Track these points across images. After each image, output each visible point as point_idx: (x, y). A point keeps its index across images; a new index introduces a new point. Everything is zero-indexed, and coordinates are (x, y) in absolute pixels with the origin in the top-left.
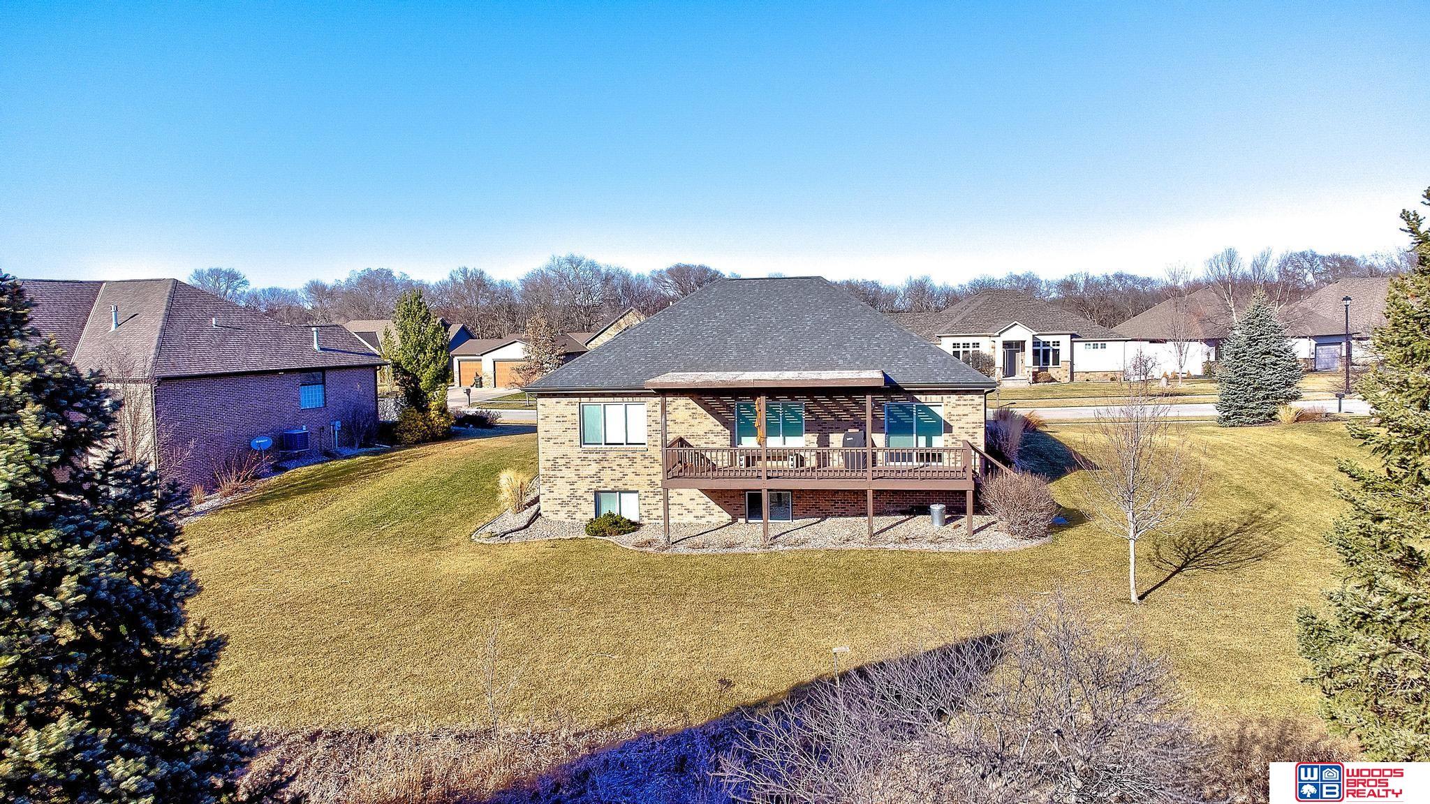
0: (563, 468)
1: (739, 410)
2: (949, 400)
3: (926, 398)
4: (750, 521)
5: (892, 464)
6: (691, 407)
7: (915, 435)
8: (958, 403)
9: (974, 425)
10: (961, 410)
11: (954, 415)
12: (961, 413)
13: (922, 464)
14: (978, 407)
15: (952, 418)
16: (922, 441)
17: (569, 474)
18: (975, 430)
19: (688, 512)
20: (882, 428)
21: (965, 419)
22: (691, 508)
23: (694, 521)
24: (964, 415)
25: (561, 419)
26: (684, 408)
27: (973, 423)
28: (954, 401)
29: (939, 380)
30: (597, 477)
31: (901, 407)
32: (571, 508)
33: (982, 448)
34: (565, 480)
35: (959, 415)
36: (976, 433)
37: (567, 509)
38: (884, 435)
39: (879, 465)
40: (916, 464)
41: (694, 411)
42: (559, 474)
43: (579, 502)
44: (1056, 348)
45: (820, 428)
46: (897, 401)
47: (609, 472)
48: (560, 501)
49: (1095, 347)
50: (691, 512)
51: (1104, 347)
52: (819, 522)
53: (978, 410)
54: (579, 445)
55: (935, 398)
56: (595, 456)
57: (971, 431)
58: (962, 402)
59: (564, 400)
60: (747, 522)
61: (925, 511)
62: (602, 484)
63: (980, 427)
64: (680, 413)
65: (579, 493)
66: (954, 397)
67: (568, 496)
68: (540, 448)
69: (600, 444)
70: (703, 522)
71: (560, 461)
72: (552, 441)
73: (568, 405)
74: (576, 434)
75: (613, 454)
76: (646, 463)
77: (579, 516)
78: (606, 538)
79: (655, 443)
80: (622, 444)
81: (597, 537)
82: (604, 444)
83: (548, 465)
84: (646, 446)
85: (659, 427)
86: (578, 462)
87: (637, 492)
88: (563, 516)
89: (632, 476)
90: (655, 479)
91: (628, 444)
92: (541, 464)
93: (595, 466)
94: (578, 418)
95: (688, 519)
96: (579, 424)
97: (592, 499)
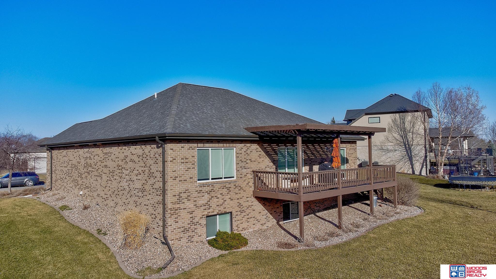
0: (185, 201)
2: (348, 146)
6: (259, 150)
12: (351, 153)
17: (190, 205)
19: (258, 221)
21: (352, 156)
26: (255, 151)
30: (208, 205)
34: (186, 210)
42: (182, 206)
43: (196, 227)
47: (215, 200)
48: (182, 229)
54: (196, 180)
55: (344, 146)
56: (206, 189)
62: (211, 210)
64: (254, 154)
67: (188, 224)
68: (168, 186)
69: (208, 179)
70: (265, 227)
71: (184, 195)
72: (178, 179)
73: (189, 149)
74: (195, 172)
75: (218, 186)
76: (237, 190)
77: (195, 239)
78: (243, 249)
79: (241, 176)
80: (221, 178)
81: (235, 250)
82: (210, 179)
83: (175, 199)
84: (235, 178)
85: (243, 164)
86: (196, 194)
87: (231, 213)
88: (184, 240)
89: (228, 201)
90: (241, 201)
91: (225, 178)
92: (170, 199)
93: (207, 196)
94: (196, 159)
95: (258, 227)
96: (196, 164)
97: (205, 223)
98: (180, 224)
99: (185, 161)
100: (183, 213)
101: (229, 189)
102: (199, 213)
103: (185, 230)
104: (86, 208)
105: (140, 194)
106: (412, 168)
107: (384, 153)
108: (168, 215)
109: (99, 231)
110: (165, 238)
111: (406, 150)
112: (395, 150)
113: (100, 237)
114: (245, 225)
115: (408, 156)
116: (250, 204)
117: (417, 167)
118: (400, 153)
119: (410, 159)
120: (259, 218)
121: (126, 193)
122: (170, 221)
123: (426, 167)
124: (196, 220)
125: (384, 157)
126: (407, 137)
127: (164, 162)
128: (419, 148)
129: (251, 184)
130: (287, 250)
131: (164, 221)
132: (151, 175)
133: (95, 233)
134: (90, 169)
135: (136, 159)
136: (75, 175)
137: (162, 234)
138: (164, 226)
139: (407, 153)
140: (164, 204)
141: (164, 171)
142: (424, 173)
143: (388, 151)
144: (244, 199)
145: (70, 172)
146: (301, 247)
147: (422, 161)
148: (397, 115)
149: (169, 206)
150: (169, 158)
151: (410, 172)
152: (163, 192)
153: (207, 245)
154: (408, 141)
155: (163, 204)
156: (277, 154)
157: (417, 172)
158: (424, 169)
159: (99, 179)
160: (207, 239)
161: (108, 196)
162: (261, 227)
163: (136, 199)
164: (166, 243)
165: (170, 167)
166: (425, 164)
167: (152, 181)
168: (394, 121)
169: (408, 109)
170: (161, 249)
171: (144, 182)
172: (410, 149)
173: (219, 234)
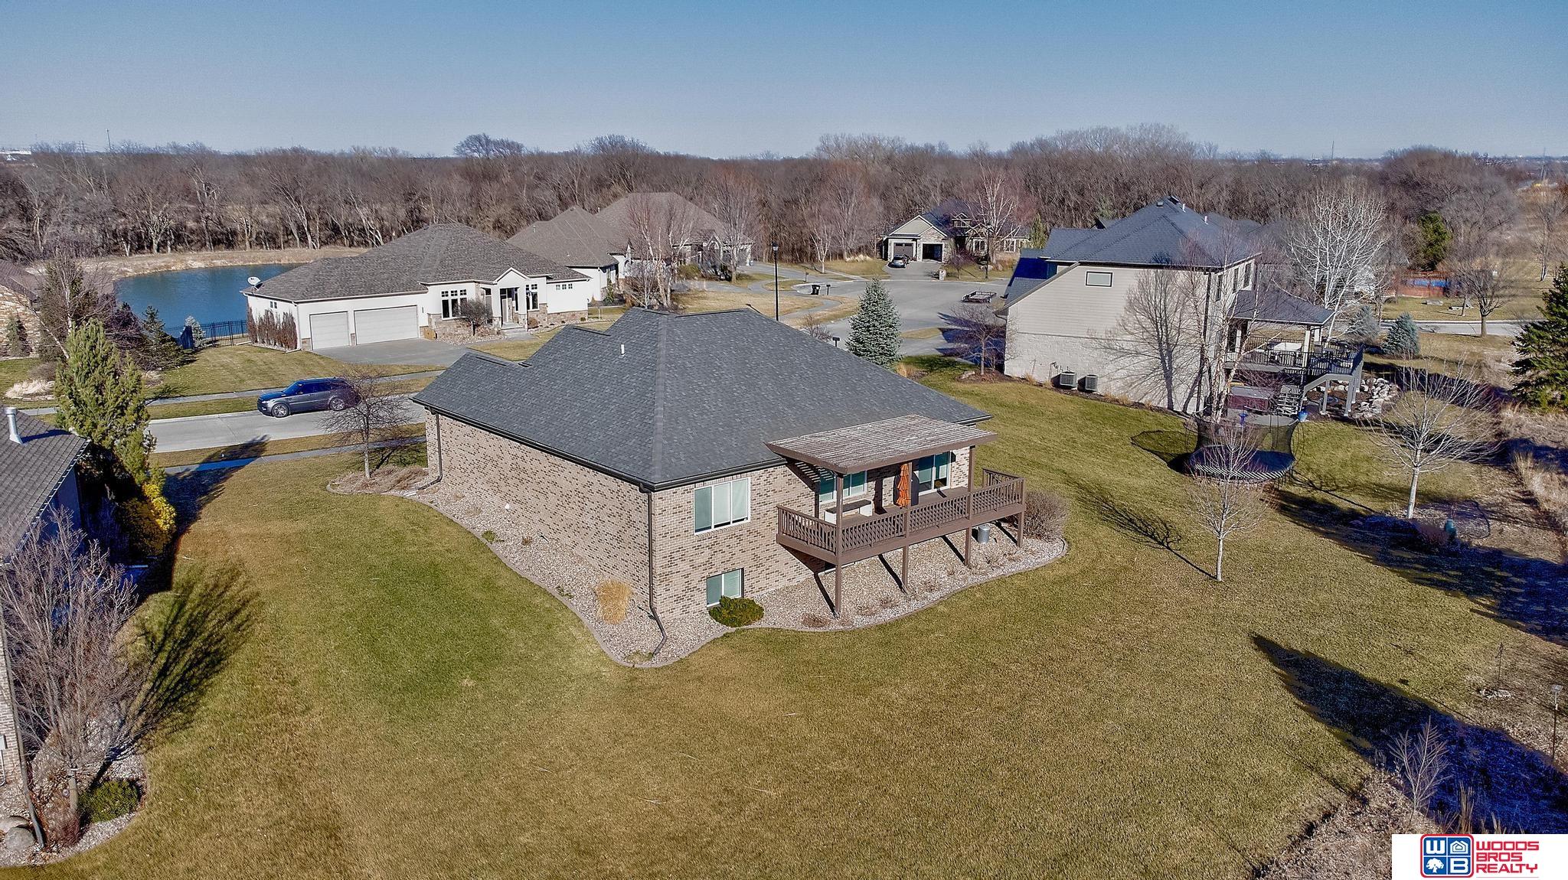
0: (679, 561)
6: (788, 475)
17: (684, 566)
30: (709, 563)
34: (680, 574)
37: (682, 604)
42: (674, 569)
43: (693, 593)
44: (534, 291)
47: (720, 555)
48: (676, 598)
49: (564, 287)
50: (786, 576)
51: (571, 287)
54: (694, 533)
56: (707, 542)
59: (680, 490)
62: (714, 569)
64: (778, 482)
68: (656, 546)
69: (710, 528)
70: (794, 583)
71: (676, 555)
72: (668, 536)
73: (684, 493)
74: (691, 523)
75: (723, 536)
76: (751, 538)
77: (693, 608)
78: (756, 625)
79: (758, 516)
80: (729, 523)
81: (745, 627)
82: (713, 527)
83: (666, 562)
84: (749, 520)
85: (762, 499)
86: (692, 552)
87: (743, 569)
88: (677, 612)
89: (739, 554)
90: (758, 552)
91: (734, 522)
92: (659, 562)
93: (707, 551)
94: (693, 505)
95: (783, 583)
96: (693, 511)
97: (705, 587)
98: (672, 592)
99: (678, 509)
100: (675, 578)
101: (739, 537)
102: (696, 576)
103: (679, 599)
104: (526, 542)
105: (615, 543)
106: (1170, 396)
107: (1112, 357)
108: (656, 582)
109: (560, 589)
110: (653, 610)
111: (1162, 355)
112: (1138, 353)
113: (565, 600)
114: (762, 584)
115: (1164, 368)
116: (771, 554)
117: (1180, 394)
118: (1147, 360)
119: (1168, 377)
120: (785, 571)
121: (591, 533)
122: (659, 590)
123: (1199, 397)
124: (694, 584)
125: (1111, 366)
126: (1167, 326)
127: (650, 514)
128: (1189, 351)
129: (775, 525)
130: (812, 629)
131: (651, 589)
132: (631, 523)
133: (555, 593)
134: (522, 475)
135: (608, 495)
136: (494, 474)
137: (648, 604)
138: (651, 594)
139: (1163, 361)
140: (651, 567)
141: (650, 525)
142: (1191, 410)
143: (1123, 353)
144: (762, 549)
145: (482, 466)
146: (836, 626)
147: (1191, 382)
148: (1152, 271)
149: (658, 570)
150: (657, 511)
151: (1164, 404)
152: (649, 551)
153: (708, 616)
154: (1167, 336)
155: (649, 567)
156: (819, 474)
157: (1178, 408)
158: (1193, 400)
159: (541, 497)
160: (708, 606)
161: (561, 528)
162: (787, 584)
163: (609, 548)
164: (654, 617)
165: (658, 522)
166: (1196, 389)
167: (632, 532)
168: (1143, 286)
169: (1177, 259)
170: (649, 625)
171: (621, 528)
172: (1170, 352)
173: (724, 601)
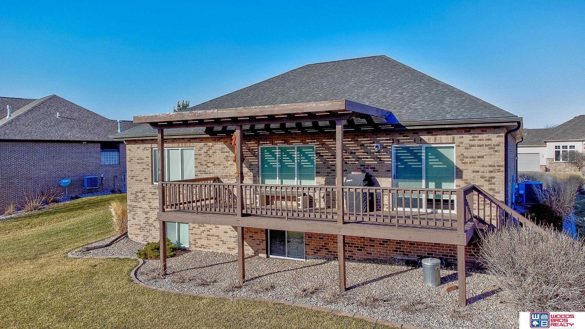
0: (141, 200)
1: (263, 156)
2: (461, 140)
3: (435, 139)
4: (271, 256)
5: (400, 209)
6: (225, 150)
7: (424, 181)
8: (472, 143)
9: (491, 169)
10: (475, 151)
11: (467, 157)
12: (476, 154)
13: (429, 211)
14: (497, 148)
15: (466, 160)
16: (432, 185)
17: (145, 205)
18: (492, 175)
19: (223, 243)
20: (388, 171)
21: (480, 162)
22: (224, 239)
23: (227, 251)
24: (479, 157)
25: (140, 161)
26: (220, 152)
27: (490, 166)
28: (468, 142)
29: (448, 116)
31: (407, 149)
32: (146, 233)
33: (500, 197)
34: (142, 210)
35: (473, 157)
36: (494, 178)
37: (143, 233)
38: (390, 179)
39: (385, 209)
40: (423, 210)
41: (227, 154)
42: (139, 205)
43: (151, 228)
45: (329, 170)
46: (403, 143)
48: (139, 227)
50: (225, 243)
52: (324, 263)
53: (496, 151)
54: (151, 182)
55: (444, 138)
57: (488, 175)
58: (477, 143)
59: (142, 146)
60: (268, 257)
61: (416, 264)
63: (499, 171)
64: (218, 156)
65: (150, 221)
66: (467, 138)
67: (144, 223)
70: (233, 253)
71: (140, 195)
72: (135, 179)
73: (144, 150)
74: (149, 173)
77: (150, 240)
83: (132, 197)
85: (203, 168)
86: (150, 196)
87: (188, 224)
88: (141, 238)
94: (150, 160)
95: (223, 249)
96: (150, 165)
98: (137, 221)
100: (139, 212)
150: (128, 158)
165: (128, 167)
